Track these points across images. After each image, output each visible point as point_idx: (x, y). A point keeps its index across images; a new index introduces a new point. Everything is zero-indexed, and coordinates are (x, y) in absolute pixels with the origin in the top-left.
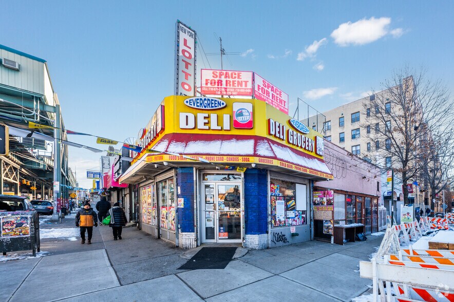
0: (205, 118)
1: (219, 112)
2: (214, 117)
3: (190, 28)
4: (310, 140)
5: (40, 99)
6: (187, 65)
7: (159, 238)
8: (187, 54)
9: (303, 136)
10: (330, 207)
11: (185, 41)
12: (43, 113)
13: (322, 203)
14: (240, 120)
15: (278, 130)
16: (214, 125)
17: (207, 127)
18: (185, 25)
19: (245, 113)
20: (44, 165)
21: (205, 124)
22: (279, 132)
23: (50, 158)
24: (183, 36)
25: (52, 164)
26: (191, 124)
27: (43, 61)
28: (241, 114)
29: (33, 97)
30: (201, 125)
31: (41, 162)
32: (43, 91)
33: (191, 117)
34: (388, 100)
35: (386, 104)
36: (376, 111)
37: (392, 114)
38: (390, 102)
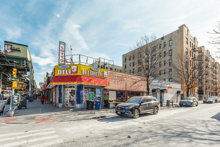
0: (64, 71)
1: (68, 69)
2: (67, 71)
3: (63, 43)
4: (100, 73)
5: (26, 59)
6: (62, 54)
7: (56, 106)
8: (62, 51)
9: (97, 72)
10: (108, 96)
11: (62, 47)
12: (27, 64)
13: (106, 94)
14: (73, 71)
15: (85, 72)
16: (67, 73)
17: (65, 74)
18: (62, 42)
19: (75, 69)
20: (26, 80)
21: (64, 73)
22: (86, 73)
23: (28, 77)
24: (61, 45)
25: (29, 79)
26: (61, 73)
27: (27, 46)
28: (74, 69)
29: (24, 59)
30: (63, 73)
31: (25, 79)
32: (27, 57)
33: (61, 71)
34: (170, 39)
35: (170, 41)
36: (164, 45)
37: (173, 46)
38: (172, 40)
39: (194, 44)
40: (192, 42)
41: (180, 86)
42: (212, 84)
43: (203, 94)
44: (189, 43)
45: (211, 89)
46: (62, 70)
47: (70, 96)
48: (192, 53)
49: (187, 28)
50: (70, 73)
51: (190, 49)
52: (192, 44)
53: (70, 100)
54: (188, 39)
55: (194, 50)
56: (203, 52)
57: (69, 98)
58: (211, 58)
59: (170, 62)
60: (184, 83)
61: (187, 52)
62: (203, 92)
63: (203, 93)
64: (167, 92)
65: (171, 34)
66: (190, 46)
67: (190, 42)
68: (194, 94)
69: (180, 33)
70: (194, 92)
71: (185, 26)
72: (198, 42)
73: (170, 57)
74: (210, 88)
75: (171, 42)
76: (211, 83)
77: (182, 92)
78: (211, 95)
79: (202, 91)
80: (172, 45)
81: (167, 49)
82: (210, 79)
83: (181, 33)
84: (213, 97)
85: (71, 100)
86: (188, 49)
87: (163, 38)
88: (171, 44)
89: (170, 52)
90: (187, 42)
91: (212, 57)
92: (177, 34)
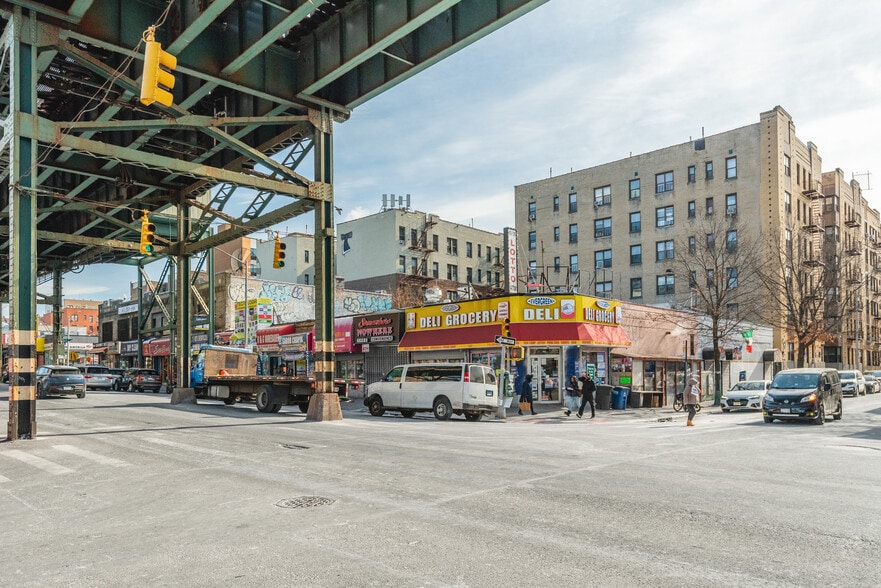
0: (542, 312)
2: (548, 311)
4: (610, 313)
9: (605, 312)
10: (628, 374)
13: (620, 370)
14: (565, 312)
15: (589, 314)
16: (548, 317)
17: (543, 318)
19: (570, 307)
21: (542, 316)
22: (590, 316)
26: (532, 317)
28: (567, 308)
30: (538, 317)
33: (532, 311)
34: (731, 152)
35: (727, 159)
36: (707, 172)
37: (739, 182)
38: (735, 157)
39: (808, 169)
40: (802, 164)
41: (771, 334)
42: (872, 318)
43: (841, 361)
44: (794, 171)
45: (868, 339)
46: (535, 308)
47: (544, 374)
48: (805, 206)
49: (788, 116)
50: (557, 316)
51: (797, 191)
52: (804, 171)
53: (543, 385)
54: (789, 158)
55: (809, 194)
56: (837, 193)
57: (541, 382)
58: (867, 209)
59: (730, 239)
60: (782, 325)
61: (790, 205)
62: (838, 354)
63: (840, 357)
64: (740, 358)
65: (734, 135)
66: (798, 183)
67: (798, 166)
68: (810, 360)
69: (764, 137)
70: (810, 355)
71: (784, 113)
72: (820, 159)
73: (730, 220)
74: (865, 337)
75: (732, 163)
76: (868, 312)
77: (778, 358)
78: (869, 364)
79: (836, 348)
80: (736, 178)
81: (718, 189)
82: (864, 299)
83: (769, 136)
84: (876, 372)
85: (547, 386)
86: (790, 195)
87: (700, 145)
88: (732, 173)
89: (731, 201)
90: (789, 169)
91: (869, 205)
92: (753, 140)
